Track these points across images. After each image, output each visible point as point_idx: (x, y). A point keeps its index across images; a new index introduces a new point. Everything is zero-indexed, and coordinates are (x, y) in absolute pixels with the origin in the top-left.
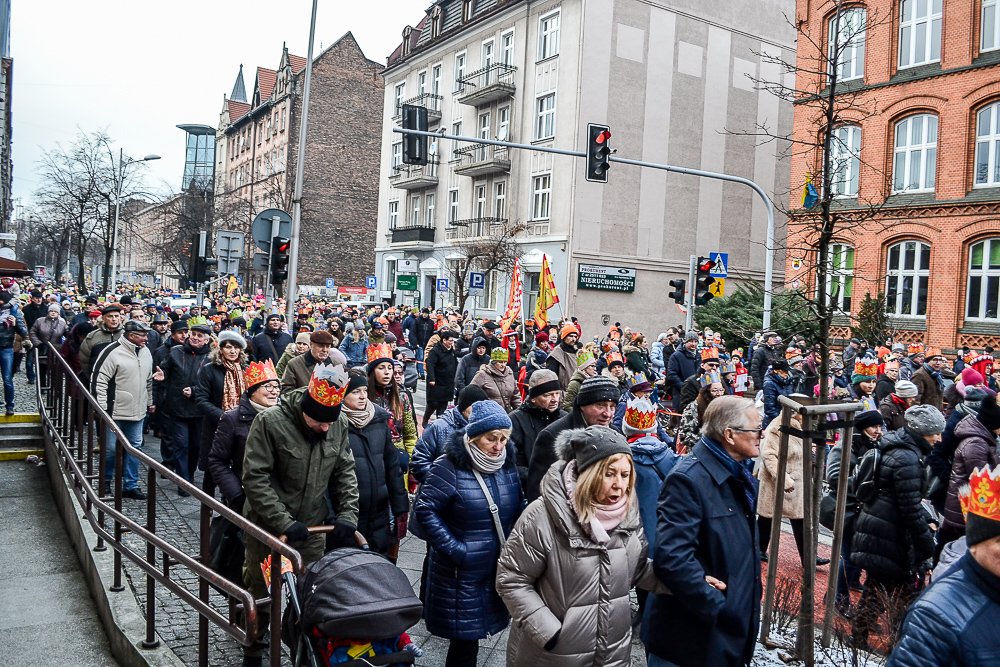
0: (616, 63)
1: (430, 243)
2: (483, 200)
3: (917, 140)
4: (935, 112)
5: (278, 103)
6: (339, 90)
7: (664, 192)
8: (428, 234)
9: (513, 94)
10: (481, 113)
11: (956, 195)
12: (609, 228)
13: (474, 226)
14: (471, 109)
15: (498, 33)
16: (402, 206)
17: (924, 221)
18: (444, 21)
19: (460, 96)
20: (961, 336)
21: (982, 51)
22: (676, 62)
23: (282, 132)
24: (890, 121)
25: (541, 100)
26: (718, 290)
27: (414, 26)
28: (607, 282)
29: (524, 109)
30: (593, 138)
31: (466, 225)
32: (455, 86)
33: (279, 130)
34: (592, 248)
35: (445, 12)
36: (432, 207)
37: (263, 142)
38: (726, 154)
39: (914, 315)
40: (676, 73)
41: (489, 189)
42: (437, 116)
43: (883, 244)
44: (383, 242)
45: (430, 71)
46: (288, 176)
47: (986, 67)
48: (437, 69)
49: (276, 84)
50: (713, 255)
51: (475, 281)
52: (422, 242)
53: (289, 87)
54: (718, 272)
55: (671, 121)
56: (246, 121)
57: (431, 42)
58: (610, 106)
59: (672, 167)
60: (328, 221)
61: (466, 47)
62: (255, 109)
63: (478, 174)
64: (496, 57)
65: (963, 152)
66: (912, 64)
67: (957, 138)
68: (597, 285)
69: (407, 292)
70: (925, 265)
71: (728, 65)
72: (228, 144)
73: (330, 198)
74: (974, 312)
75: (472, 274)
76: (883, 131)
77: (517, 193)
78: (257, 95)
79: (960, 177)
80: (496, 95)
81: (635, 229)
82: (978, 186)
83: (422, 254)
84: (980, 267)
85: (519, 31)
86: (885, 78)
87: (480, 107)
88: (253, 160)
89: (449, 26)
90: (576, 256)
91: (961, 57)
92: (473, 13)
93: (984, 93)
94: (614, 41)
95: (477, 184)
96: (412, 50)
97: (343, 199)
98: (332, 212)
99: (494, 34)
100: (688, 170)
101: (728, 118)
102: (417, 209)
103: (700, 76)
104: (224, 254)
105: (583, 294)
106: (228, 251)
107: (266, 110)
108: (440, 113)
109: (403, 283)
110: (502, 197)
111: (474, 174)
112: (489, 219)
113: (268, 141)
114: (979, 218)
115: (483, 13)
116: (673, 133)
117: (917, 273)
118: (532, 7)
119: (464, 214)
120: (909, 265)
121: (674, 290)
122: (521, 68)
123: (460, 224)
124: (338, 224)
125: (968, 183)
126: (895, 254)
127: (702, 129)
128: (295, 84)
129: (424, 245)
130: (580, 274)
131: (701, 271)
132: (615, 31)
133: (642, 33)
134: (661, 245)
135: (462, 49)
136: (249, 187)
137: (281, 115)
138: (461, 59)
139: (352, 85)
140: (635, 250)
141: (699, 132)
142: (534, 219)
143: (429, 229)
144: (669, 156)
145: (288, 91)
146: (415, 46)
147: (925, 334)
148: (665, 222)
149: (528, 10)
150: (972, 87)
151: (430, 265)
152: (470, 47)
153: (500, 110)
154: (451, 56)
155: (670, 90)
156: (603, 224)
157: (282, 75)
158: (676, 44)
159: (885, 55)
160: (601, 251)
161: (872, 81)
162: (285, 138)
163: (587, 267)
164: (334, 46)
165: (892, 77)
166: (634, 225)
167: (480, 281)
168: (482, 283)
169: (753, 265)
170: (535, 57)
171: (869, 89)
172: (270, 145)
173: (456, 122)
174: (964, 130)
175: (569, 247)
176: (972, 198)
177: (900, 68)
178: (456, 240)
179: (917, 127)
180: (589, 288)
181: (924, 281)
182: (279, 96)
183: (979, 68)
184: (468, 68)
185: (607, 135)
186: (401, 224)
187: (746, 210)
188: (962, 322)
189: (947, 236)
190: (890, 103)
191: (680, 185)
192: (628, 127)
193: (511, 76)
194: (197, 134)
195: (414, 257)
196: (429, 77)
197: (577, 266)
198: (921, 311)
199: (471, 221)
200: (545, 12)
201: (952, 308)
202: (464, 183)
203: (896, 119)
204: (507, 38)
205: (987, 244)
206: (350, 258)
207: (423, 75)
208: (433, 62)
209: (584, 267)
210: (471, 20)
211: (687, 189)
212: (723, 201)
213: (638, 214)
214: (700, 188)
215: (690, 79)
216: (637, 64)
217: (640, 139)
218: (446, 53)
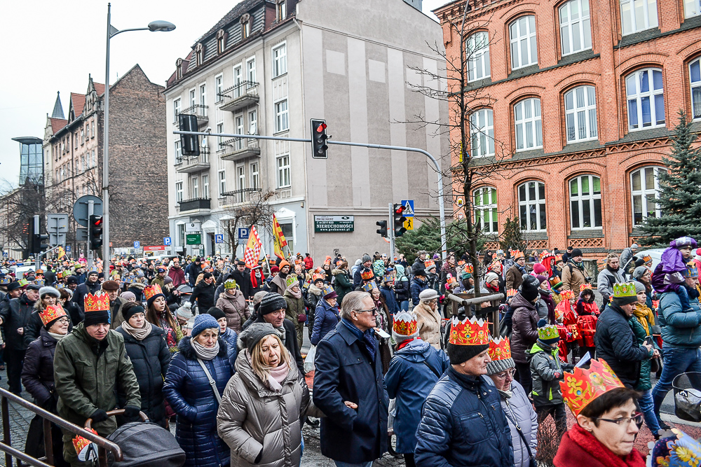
0: (328, 77)
1: (208, 210)
2: (243, 176)
3: (528, 115)
4: (538, 96)
5: (88, 117)
6: (133, 106)
7: (368, 162)
8: (206, 203)
9: (258, 102)
10: (236, 116)
11: (556, 149)
12: (333, 189)
13: (238, 195)
14: (229, 113)
15: (244, 60)
16: (185, 185)
17: (538, 168)
18: (205, 54)
19: (220, 105)
20: (570, 241)
21: (563, 55)
22: (367, 73)
23: (93, 138)
24: (510, 104)
25: (278, 104)
26: (409, 225)
27: (184, 58)
28: (335, 226)
29: (267, 110)
30: (315, 129)
31: (232, 195)
32: (216, 99)
33: (90, 137)
34: (323, 204)
35: (205, 47)
36: (207, 184)
37: (79, 147)
38: (407, 133)
39: (539, 230)
40: (368, 81)
41: (247, 169)
42: (205, 120)
43: (514, 185)
44: (173, 211)
45: (197, 89)
46: (99, 169)
47: (567, 65)
48: (203, 87)
49: (85, 104)
50: (404, 202)
51: (242, 234)
52: (202, 210)
53: (95, 106)
54: (408, 213)
55: (368, 113)
56: (65, 132)
57: (196, 68)
58: (326, 106)
59: (371, 145)
60: (132, 200)
61: (222, 71)
62: (71, 123)
63: (238, 158)
64: (243, 77)
65: (557, 121)
66: (520, 67)
67: (553, 112)
68: (328, 229)
69: (194, 246)
70: (542, 196)
71: (403, 73)
72: (53, 149)
73: (132, 183)
74: (576, 224)
75: (240, 229)
76: (507, 111)
77: (267, 170)
78: (71, 112)
79: (558, 137)
80: (246, 102)
81: (351, 188)
82: (569, 142)
83: (203, 218)
84: (577, 195)
85: (258, 58)
86: (504, 77)
87: (235, 112)
88: (72, 160)
89: (209, 57)
90: (312, 210)
91: (550, 60)
92: (225, 47)
93: (567, 82)
94: (324, 62)
95: (238, 165)
96: (184, 75)
97: (142, 183)
98: (134, 193)
99: (241, 61)
100: (382, 146)
101: (406, 109)
102: (197, 186)
103: (384, 82)
104: (54, 231)
105: (319, 236)
106: (56, 228)
107: (79, 123)
108: (207, 118)
109: (191, 240)
110: (256, 173)
111: (235, 159)
112: (248, 190)
113: (82, 145)
114: (572, 163)
115: (232, 47)
116: (370, 121)
117: (538, 202)
118: (266, 41)
119: (230, 188)
120: (532, 197)
121: (379, 228)
122: (262, 83)
123: (228, 195)
124: (140, 202)
125: (563, 141)
126: (523, 190)
127: (389, 117)
128: (100, 103)
129: (203, 211)
130: (315, 222)
131: (397, 214)
132: (324, 55)
133: (343, 55)
134: (369, 198)
135: (219, 72)
136: (71, 180)
137: (91, 126)
138: (219, 79)
139: (142, 102)
140: (352, 202)
141: (387, 119)
142: (280, 187)
143: (207, 200)
144: (369, 137)
145: (95, 109)
146: (185, 73)
147: (547, 242)
148: (370, 183)
149: (264, 43)
150: (560, 79)
151: (210, 225)
152: (226, 70)
153: (250, 113)
154: (211, 78)
155: (365, 92)
156: (328, 186)
157: (89, 98)
158: (367, 61)
159: (503, 61)
160: (328, 205)
161: (496, 79)
162: (95, 142)
163: (320, 217)
164: (127, 75)
165: (508, 75)
166: (350, 186)
167: (246, 234)
168: (247, 235)
169: (432, 206)
170: (271, 75)
171: (495, 84)
172: (84, 148)
173: (219, 123)
174: (557, 107)
175: (306, 205)
176: (567, 150)
177: (513, 69)
178: (226, 206)
179: (528, 107)
180: (323, 232)
181: (543, 207)
182: (89, 113)
183: (562, 66)
184: (224, 86)
185: (324, 126)
186: (185, 198)
187: (424, 170)
188: (569, 231)
189: (554, 175)
190: (509, 92)
191: (378, 156)
192: (339, 119)
193: (255, 89)
194: (28, 144)
195: (197, 220)
196: (197, 93)
197: (313, 217)
198: (543, 227)
199: (236, 192)
200: (275, 44)
201: (562, 223)
202: (228, 165)
203: (514, 102)
204: (250, 63)
205: (579, 179)
206: (151, 225)
207: (193, 92)
208: (199, 82)
209: (318, 217)
210: (224, 52)
211: (383, 158)
212: (408, 165)
213: (351, 178)
214: (392, 157)
215: (378, 85)
216: (342, 77)
217: (349, 127)
218: (209, 76)
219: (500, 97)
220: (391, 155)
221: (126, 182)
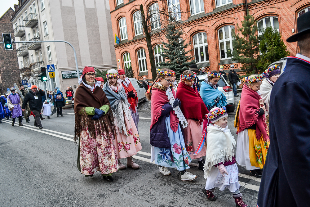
0: (63, 9)
2: (38, 56)
7: (88, 45)
9: (38, 22)
10: (33, 29)
12: (70, 59)
14: (30, 28)
16: (23, 62)
22: (84, 5)
24: (131, 14)
25: (44, 23)
28: (73, 75)
29: (41, 25)
34: (66, 66)
36: (29, 61)
38: (108, 30)
40: (85, 8)
41: (39, 53)
43: (135, 51)
48: (22, 17)
54: (52, 70)
55: (86, 23)
57: (20, 8)
58: (63, 22)
61: (26, 9)
63: (35, 48)
64: (33, 11)
68: (69, 77)
70: (145, 55)
71: (104, 3)
73: (15, 62)
76: (130, 18)
77: (44, 53)
80: (34, 23)
82: (152, 30)
84: (157, 54)
85: (36, 2)
86: (128, 2)
90: (60, 69)
93: (148, 2)
94: (61, 1)
95: (36, 52)
99: (31, 4)
101: (107, 19)
102: (26, 62)
103: (94, 8)
105: (65, 81)
108: (25, 31)
110: (42, 55)
112: (40, 62)
114: (153, 39)
116: (88, 26)
117: (144, 58)
120: (142, 56)
122: (38, 14)
126: (139, 53)
127: (98, 24)
130: (62, 75)
134: (90, 61)
135: (25, 10)
138: (26, 13)
140: (81, 64)
141: (97, 25)
144: (88, 34)
147: (148, 76)
148: (90, 54)
150: (146, 1)
152: (27, 9)
153: (37, 28)
155: (84, 14)
156: (68, 58)
160: (69, 66)
161: (125, 3)
163: (65, 72)
164: (6, 13)
166: (79, 57)
170: (40, 10)
171: (125, 5)
173: (28, 33)
175: (57, 67)
179: (137, 15)
180: (67, 78)
190: (130, 9)
191: (93, 42)
192: (71, 27)
193: (36, 17)
197: (61, 72)
202: (34, 52)
204: (34, 4)
205: (157, 47)
207: (20, 20)
208: (21, 15)
209: (64, 72)
211: (96, 43)
212: (110, 45)
213: (80, 53)
214: (101, 42)
215: (91, 9)
216: (70, 7)
217: (76, 30)
218: (23, 12)
219: (127, 11)
220: (100, 41)
221: (12, 62)
